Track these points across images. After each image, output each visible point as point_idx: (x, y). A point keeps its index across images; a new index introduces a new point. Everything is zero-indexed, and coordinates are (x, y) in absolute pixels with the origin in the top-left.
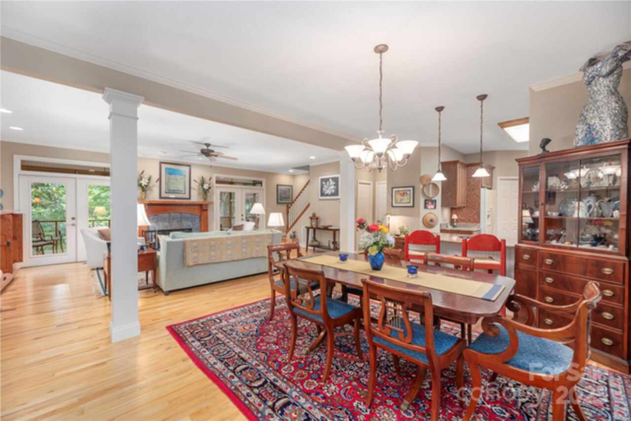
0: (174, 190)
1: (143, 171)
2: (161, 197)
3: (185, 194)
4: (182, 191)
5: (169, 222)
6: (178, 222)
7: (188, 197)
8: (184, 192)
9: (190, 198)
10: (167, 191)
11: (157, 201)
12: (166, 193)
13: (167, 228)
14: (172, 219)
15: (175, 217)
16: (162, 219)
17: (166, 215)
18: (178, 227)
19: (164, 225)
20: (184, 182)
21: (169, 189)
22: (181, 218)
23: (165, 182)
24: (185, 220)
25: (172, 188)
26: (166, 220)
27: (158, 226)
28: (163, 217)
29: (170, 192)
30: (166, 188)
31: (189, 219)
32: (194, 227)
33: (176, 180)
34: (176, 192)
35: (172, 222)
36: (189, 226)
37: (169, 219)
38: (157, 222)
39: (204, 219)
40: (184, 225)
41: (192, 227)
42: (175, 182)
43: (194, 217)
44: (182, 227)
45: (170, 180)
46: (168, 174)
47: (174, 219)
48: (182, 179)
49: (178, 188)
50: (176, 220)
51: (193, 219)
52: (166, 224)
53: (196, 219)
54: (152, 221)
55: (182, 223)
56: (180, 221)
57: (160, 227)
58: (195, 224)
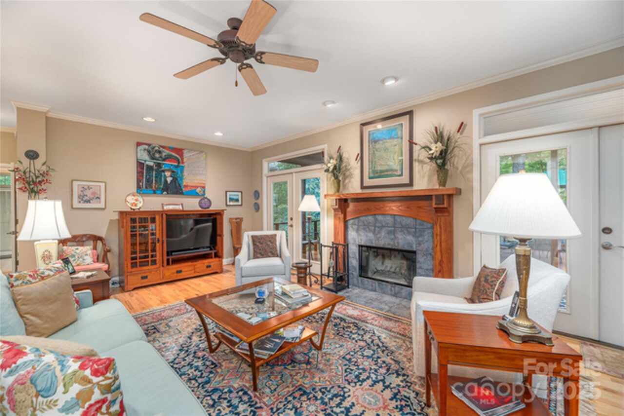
0: (382, 171)
1: (340, 147)
2: (363, 187)
3: (401, 175)
4: (396, 171)
5: (374, 232)
6: (389, 233)
7: (407, 181)
8: (399, 173)
9: (411, 184)
10: (372, 175)
11: (357, 194)
12: (370, 178)
13: (372, 242)
14: (378, 227)
15: (384, 224)
16: (364, 225)
17: (370, 219)
18: (389, 244)
19: (367, 236)
20: (400, 152)
21: (375, 171)
22: (394, 227)
23: (369, 159)
24: (401, 231)
25: (379, 168)
26: (370, 228)
27: (359, 237)
28: (366, 223)
29: (376, 175)
30: (371, 170)
31: (409, 230)
32: (420, 248)
33: (386, 150)
34: (386, 173)
35: (379, 232)
36: (410, 244)
37: (375, 227)
38: (357, 230)
39: (441, 232)
40: (400, 241)
41: (416, 247)
42: (384, 155)
43: (421, 225)
44: (396, 245)
45: (376, 152)
46: (373, 143)
47: (383, 227)
48: (395, 145)
49: (388, 165)
50: (387, 228)
51: (417, 230)
52: (371, 235)
53: (424, 231)
54: (352, 227)
55: (396, 237)
56: (393, 232)
57: (361, 240)
58: (421, 241)
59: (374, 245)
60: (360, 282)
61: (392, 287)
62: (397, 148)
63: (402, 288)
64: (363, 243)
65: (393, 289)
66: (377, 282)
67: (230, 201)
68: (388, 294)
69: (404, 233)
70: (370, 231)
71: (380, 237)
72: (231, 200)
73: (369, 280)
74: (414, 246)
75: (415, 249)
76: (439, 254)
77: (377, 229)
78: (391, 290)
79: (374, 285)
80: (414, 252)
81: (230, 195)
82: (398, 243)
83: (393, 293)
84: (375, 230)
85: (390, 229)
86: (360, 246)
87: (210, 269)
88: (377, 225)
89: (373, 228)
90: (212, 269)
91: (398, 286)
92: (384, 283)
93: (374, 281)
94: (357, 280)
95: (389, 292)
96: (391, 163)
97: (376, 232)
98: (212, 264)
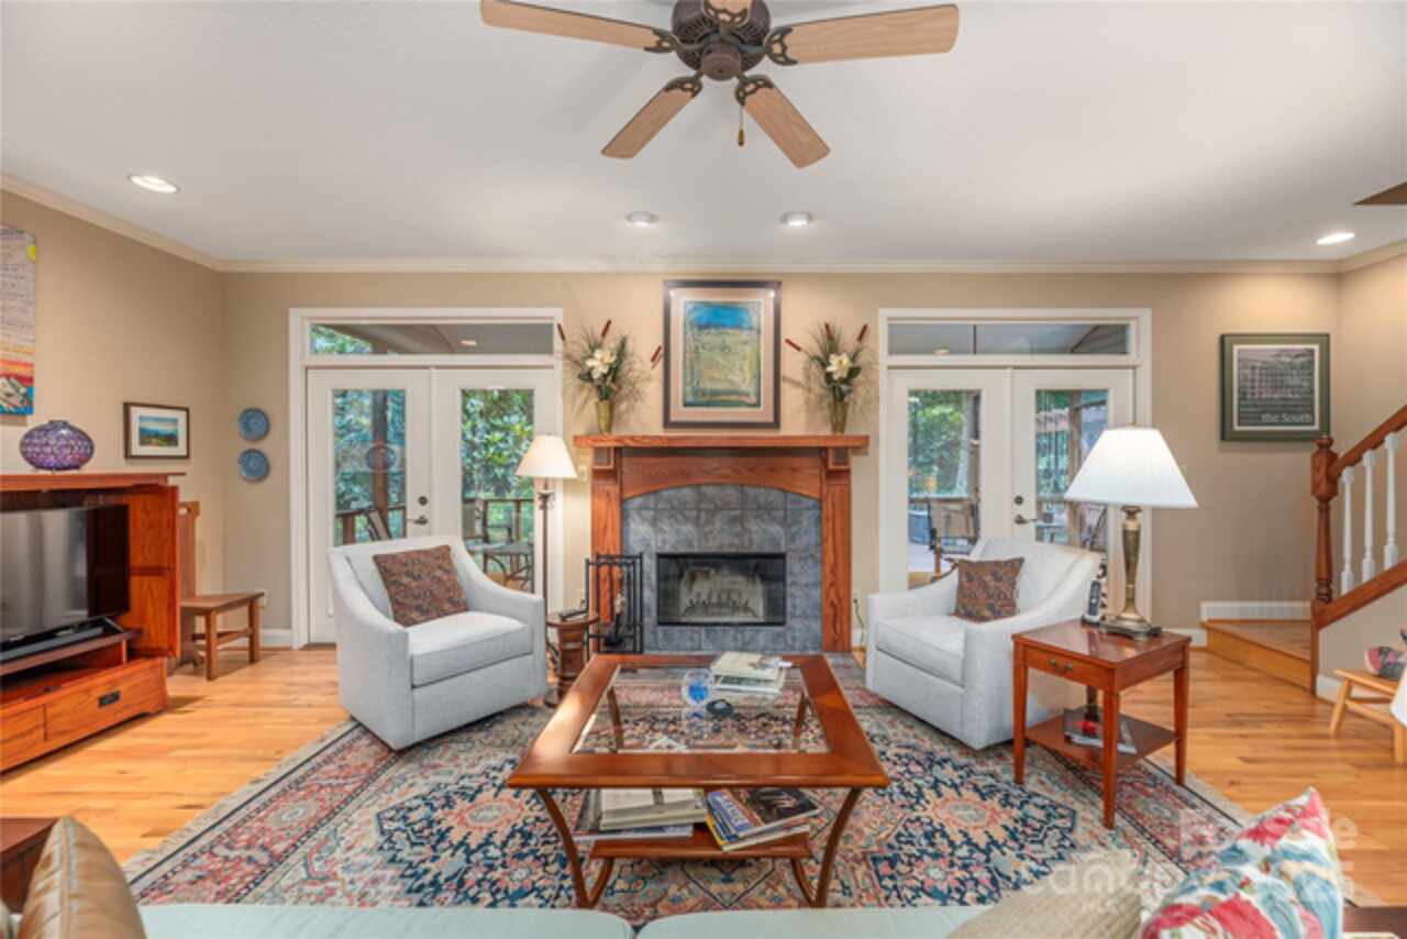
0: (715, 393)
1: (609, 323)
2: (667, 423)
3: (757, 405)
4: (747, 395)
5: (696, 522)
6: (731, 521)
7: (770, 419)
8: (753, 400)
9: (776, 424)
10: (690, 399)
11: (655, 438)
12: (686, 404)
13: (690, 545)
14: (707, 511)
15: (719, 503)
16: (672, 508)
17: (687, 493)
18: (731, 545)
19: (678, 532)
20: (754, 357)
21: (699, 390)
22: (743, 510)
23: (684, 362)
24: (757, 517)
25: (708, 385)
26: (687, 513)
27: (660, 537)
28: (676, 503)
29: (703, 399)
30: (689, 388)
31: (773, 513)
32: (792, 547)
33: (725, 349)
34: (723, 398)
35: (708, 522)
36: (775, 541)
37: (699, 510)
38: (654, 522)
39: (834, 515)
40: (754, 536)
41: (787, 545)
42: (720, 359)
43: (794, 502)
44: (746, 544)
45: (701, 350)
46: (695, 329)
47: (717, 509)
48: (746, 343)
49: (731, 382)
50: (725, 513)
51: (789, 513)
52: (688, 529)
53: (800, 515)
54: (640, 515)
55: (745, 530)
56: (740, 520)
57: (664, 542)
58: (796, 533)
59: (696, 550)
60: (660, 635)
61: (736, 632)
62: (748, 349)
63: (758, 631)
64: (668, 549)
65: (739, 636)
66: (703, 630)
67: (143, 442)
68: (729, 650)
69: (763, 521)
70: (687, 519)
71: (711, 532)
72: (147, 436)
73: (684, 628)
74: (783, 543)
75: (783, 550)
76: (830, 555)
77: (703, 514)
78: (735, 639)
79: (696, 636)
80: (782, 556)
81: (142, 418)
82: (751, 540)
83: (739, 644)
84: (698, 517)
85: (733, 513)
86: (660, 556)
87: (116, 706)
88: (703, 506)
89: (695, 513)
90: (127, 706)
91: (748, 628)
92: (718, 628)
93: (697, 628)
94: (655, 633)
95: (732, 644)
96: (736, 379)
97: (702, 522)
98: (122, 688)
